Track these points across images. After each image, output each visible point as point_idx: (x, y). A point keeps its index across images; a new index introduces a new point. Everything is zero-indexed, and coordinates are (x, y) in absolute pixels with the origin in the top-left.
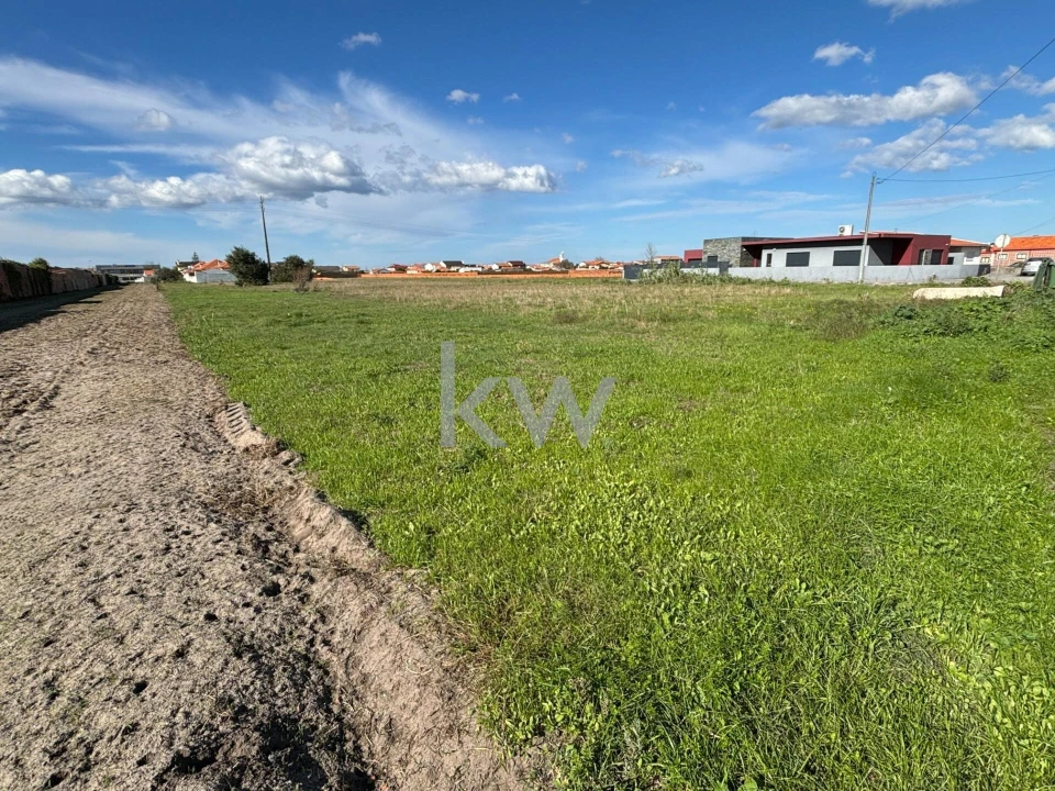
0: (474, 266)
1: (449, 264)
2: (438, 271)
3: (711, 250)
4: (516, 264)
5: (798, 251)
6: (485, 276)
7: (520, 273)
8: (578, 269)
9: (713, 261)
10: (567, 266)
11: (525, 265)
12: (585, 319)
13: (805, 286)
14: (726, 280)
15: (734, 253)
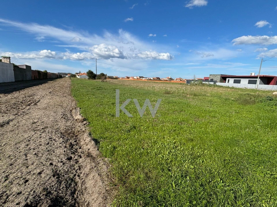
0: (146, 78)
1: (140, 77)
2: (137, 79)
3: (212, 77)
4: (157, 78)
5: (237, 79)
6: (149, 81)
7: (158, 80)
8: (174, 80)
9: (212, 80)
10: (171, 79)
11: (160, 78)
12: (173, 93)
13: (239, 89)
14: (215, 86)
15: (218, 78)
